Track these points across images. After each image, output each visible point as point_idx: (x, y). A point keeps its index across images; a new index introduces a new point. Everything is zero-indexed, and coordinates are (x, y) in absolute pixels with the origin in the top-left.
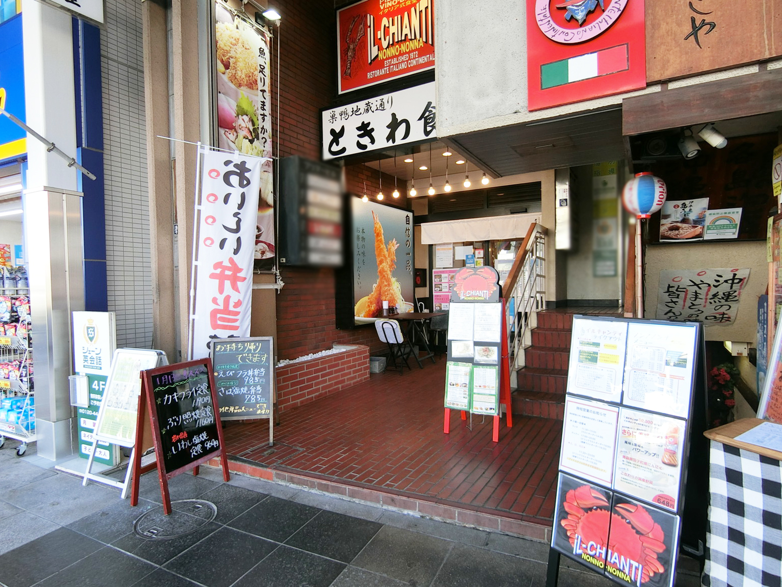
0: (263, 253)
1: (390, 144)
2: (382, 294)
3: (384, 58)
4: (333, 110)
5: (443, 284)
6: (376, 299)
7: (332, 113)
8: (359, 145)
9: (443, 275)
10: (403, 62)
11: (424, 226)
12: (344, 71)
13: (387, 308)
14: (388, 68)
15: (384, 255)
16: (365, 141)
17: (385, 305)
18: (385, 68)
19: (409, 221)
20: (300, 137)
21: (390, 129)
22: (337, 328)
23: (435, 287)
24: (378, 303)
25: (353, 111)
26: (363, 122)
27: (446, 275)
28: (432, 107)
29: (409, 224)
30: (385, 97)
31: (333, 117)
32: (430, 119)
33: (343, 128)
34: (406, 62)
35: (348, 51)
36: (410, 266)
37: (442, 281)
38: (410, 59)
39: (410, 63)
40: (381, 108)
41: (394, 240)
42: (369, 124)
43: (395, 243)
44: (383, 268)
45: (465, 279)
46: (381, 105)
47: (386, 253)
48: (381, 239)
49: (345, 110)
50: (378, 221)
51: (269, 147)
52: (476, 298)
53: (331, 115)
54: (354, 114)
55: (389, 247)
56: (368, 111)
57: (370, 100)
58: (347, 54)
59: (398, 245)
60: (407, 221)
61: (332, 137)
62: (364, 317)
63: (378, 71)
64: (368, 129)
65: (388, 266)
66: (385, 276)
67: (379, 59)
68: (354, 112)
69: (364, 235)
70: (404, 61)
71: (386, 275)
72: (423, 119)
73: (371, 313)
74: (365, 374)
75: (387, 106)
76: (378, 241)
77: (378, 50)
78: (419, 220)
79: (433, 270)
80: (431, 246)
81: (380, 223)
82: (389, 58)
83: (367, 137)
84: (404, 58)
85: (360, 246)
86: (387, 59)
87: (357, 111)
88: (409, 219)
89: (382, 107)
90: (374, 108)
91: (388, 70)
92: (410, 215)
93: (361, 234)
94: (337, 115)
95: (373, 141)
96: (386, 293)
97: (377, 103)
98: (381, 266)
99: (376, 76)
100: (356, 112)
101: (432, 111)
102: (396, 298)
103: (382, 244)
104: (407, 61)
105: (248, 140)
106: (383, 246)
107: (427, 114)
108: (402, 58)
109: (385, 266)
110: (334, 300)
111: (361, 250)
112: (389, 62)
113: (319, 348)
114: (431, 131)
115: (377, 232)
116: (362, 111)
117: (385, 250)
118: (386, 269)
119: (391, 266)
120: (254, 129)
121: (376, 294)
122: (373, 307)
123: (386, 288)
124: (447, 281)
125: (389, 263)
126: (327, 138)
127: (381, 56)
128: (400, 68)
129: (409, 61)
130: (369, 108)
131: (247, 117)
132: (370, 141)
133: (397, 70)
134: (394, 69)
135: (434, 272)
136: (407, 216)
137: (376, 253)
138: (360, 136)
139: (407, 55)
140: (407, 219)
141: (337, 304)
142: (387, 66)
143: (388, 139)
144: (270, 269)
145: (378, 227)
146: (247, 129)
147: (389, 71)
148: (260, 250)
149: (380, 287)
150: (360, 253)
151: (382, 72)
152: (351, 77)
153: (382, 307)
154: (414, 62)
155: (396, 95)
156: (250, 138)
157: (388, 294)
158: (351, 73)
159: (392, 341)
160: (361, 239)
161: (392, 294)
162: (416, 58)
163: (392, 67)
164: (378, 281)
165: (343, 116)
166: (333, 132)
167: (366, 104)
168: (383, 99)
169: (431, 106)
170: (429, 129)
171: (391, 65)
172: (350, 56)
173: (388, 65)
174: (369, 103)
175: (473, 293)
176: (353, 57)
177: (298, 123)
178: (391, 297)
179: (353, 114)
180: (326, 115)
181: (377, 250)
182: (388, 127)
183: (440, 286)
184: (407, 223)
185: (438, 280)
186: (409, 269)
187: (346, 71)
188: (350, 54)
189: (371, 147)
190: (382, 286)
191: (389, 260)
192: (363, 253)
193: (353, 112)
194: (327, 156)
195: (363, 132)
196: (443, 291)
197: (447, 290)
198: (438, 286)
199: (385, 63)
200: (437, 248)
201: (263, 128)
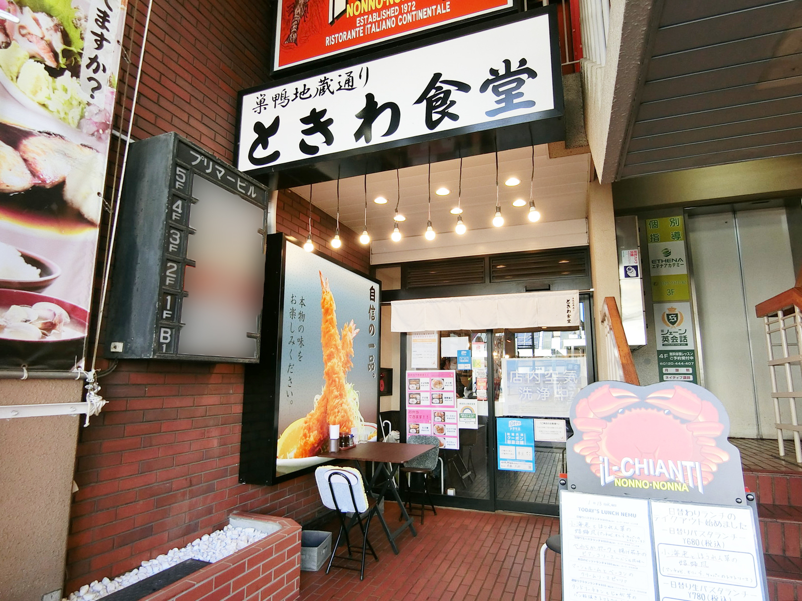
0: (49, 327)
1: (362, 143)
2: (329, 411)
3: (357, 14)
4: (263, 92)
5: (421, 393)
6: (318, 421)
7: (260, 98)
8: (304, 147)
9: (422, 380)
10: (389, 18)
11: (395, 304)
12: (287, 36)
13: (337, 437)
14: (362, 28)
15: (335, 345)
16: (316, 139)
17: (334, 433)
18: (357, 29)
19: (374, 296)
20: (193, 122)
21: (363, 120)
22: (240, 482)
23: (410, 398)
24: (322, 428)
25: (297, 92)
26: (314, 110)
27: (427, 380)
28: (441, 82)
29: (374, 300)
30: (356, 69)
31: (261, 104)
32: (437, 101)
33: (277, 120)
34: (394, 19)
35: (295, 7)
36: (373, 364)
37: (422, 389)
38: (401, 13)
39: (401, 20)
40: (347, 87)
41: (352, 322)
42: (324, 112)
43: (353, 327)
44: (333, 368)
45: (608, 418)
46: (347, 82)
47: (339, 342)
48: (332, 319)
49: (284, 93)
50: (328, 290)
51: (106, 101)
52: (657, 485)
53: (259, 101)
54: (299, 98)
55: (344, 333)
56: (325, 92)
57: (328, 75)
58: (294, 11)
59: (358, 330)
60: (371, 296)
61: (256, 136)
62: (295, 457)
63: (345, 33)
64: (322, 120)
65: (340, 364)
66: (335, 381)
67: (348, 17)
68: (298, 95)
69: (304, 310)
70: (391, 17)
71: (337, 380)
72: (425, 101)
73: (308, 448)
74: (290, 589)
75: (357, 83)
76: (327, 321)
77: (347, 3)
78: (387, 297)
79: (407, 372)
80: (404, 335)
81: (331, 293)
82: (365, 13)
83: (319, 134)
84: (391, 12)
85: (295, 328)
86: (361, 15)
87: (304, 93)
88: (374, 293)
89: (349, 85)
90: (334, 86)
91: (361, 31)
92: (376, 287)
93: (298, 308)
94: (269, 101)
95: (329, 140)
96: (336, 410)
97: (340, 79)
98: (329, 364)
99: (340, 41)
100: (302, 95)
101: (442, 88)
102: (351, 418)
103: (333, 327)
104: (396, 17)
105: (43, 66)
106: (334, 331)
107: (433, 92)
108: (388, 13)
109: (337, 363)
110: (238, 428)
111: (297, 335)
112: (364, 19)
113: (194, 531)
114: (439, 121)
115: (326, 306)
116: (313, 92)
117: (338, 337)
118: (337, 369)
119: (345, 364)
120: (67, 53)
121: (318, 414)
122: (313, 437)
123: (337, 401)
124: (429, 390)
125: (343, 360)
126: (248, 136)
127: (350, 11)
128: (384, 27)
129: (400, 17)
130: (326, 87)
131: (49, 19)
132: (324, 140)
133: (378, 30)
134: (373, 30)
135: (409, 375)
136: (372, 288)
137: (323, 341)
138: (305, 132)
139: (397, 8)
140: (371, 292)
141: (244, 432)
142: (361, 26)
143: (358, 135)
144: (69, 367)
145: (328, 298)
146: (43, 42)
147: (364, 32)
148: (40, 318)
149: (326, 400)
150: (295, 339)
151: (353, 34)
152: (297, 45)
153: (329, 435)
154: (409, 18)
155: (375, 66)
156: (52, 64)
157: (338, 412)
158: (298, 40)
159: (346, 507)
160: (297, 316)
161: (346, 412)
162: (412, 11)
163: (369, 26)
164: (324, 389)
165: (278, 102)
166: (258, 127)
167: (321, 81)
168: (351, 72)
169: (440, 80)
170: (435, 117)
171: (368, 24)
172: (298, 14)
173: (362, 24)
174: (325, 79)
175: (645, 466)
176: (304, 16)
177: (192, 98)
178: (343, 417)
179: (297, 97)
180: (250, 101)
181: (324, 336)
182: (359, 117)
183: (418, 396)
184: (371, 299)
185: (415, 387)
186: (373, 369)
187: (289, 36)
188: (298, 11)
189: (324, 150)
190: (330, 400)
191: (342, 354)
192: (301, 341)
193: (296, 94)
194: (245, 165)
195: (312, 125)
196: (421, 404)
197: (428, 403)
198: (414, 396)
199: (358, 22)
200: (413, 338)
201: (94, 60)
